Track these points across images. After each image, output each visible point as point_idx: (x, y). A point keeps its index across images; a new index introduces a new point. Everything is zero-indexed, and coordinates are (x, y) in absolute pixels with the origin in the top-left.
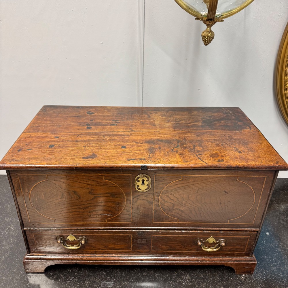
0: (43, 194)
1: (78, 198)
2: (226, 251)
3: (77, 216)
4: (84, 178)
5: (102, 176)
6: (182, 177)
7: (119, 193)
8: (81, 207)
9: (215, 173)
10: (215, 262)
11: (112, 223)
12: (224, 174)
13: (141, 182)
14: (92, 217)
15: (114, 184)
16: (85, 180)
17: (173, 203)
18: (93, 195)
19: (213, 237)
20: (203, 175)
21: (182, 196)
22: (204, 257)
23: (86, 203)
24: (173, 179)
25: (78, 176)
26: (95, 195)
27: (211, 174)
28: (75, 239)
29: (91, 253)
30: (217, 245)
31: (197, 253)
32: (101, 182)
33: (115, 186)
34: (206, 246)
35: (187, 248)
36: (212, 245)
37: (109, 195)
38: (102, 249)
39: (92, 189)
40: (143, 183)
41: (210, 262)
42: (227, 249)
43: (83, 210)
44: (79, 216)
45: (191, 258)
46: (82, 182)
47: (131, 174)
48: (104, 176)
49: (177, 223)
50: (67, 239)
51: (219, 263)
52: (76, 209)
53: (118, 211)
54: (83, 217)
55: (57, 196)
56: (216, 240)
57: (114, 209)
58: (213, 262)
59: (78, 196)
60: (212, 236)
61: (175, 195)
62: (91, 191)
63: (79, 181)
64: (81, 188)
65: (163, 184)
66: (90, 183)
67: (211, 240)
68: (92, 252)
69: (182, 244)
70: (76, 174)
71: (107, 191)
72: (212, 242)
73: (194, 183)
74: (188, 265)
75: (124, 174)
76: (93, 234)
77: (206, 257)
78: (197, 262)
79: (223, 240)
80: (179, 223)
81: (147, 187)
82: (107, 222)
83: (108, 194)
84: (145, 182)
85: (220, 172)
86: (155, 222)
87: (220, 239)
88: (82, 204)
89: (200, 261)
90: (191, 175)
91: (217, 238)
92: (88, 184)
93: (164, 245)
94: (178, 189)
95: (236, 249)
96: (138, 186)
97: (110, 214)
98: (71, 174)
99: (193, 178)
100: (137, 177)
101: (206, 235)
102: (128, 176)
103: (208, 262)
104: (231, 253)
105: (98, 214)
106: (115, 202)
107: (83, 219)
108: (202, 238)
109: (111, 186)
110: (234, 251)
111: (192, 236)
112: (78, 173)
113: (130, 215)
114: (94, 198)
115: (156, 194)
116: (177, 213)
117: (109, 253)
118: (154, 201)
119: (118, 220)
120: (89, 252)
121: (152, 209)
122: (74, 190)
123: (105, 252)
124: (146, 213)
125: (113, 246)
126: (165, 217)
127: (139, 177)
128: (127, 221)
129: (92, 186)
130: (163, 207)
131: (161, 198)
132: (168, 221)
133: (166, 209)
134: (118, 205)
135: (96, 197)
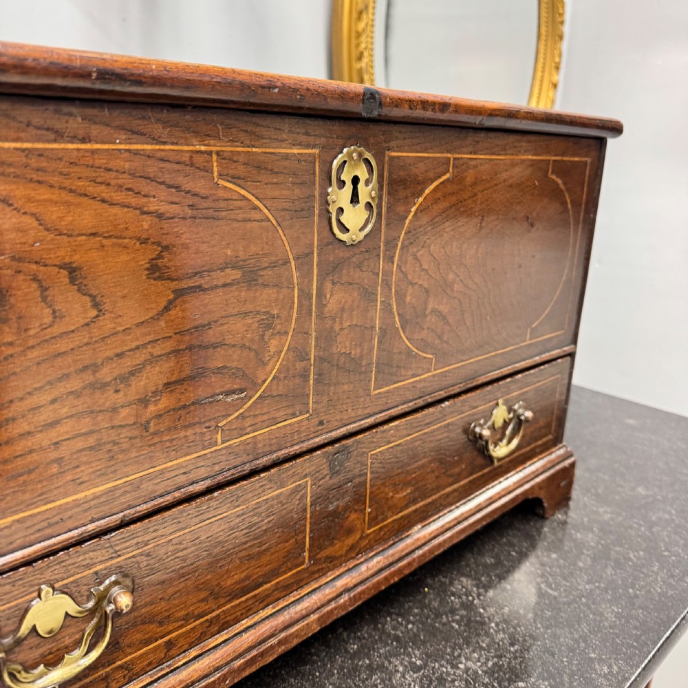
1: (94, 313)
3: (79, 444)
4: (127, 165)
5: (210, 153)
6: (451, 163)
7: (272, 259)
8: (103, 375)
9: (515, 147)
11: (241, 443)
13: (349, 189)
14: (156, 433)
15: (256, 208)
16: (126, 181)
17: (425, 288)
18: (167, 283)
19: (504, 403)
23: (134, 344)
24: (432, 174)
25: (93, 152)
26: (175, 285)
27: (508, 152)
28: (73, 608)
29: (150, 664)
31: (471, 481)
32: (206, 192)
33: (257, 216)
35: (452, 471)
36: (499, 436)
37: (236, 274)
38: (196, 613)
39: (164, 243)
43: (117, 391)
44: (91, 441)
46: (118, 197)
48: (218, 153)
49: (430, 374)
50: (25, 629)
51: (520, 494)
52: (77, 394)
53: (268, 362)
54: (115, 443)
57: (252, 355)
59: (94, 297)
60: (501, 400)
61: (432, 248)
62: (160, 257)
63: (99, 189)
64: (105, 242)
65: (406, 197)
66: (152, 205)
67: (500, 414)
68: (151, 657)
69: (441, 462)
70: (83, 141)
71: (229, 252)
72: (501, 422)
73: (477, 189)
75: (294, 145)
79: (521, 407)
80: (435, 372)
81: (367, 214)
82: (223, 442)
83: (233, 268)
84: (361, 188)
85: (524, 144)
86: (378, 391)
87: (515, 405)
88: (110, 353)
91: (511, 403)
92: (143, 212)
93: (401, 487)
95: (539, 429)
96: (340, 211)
97: (234, 392)
98: (55, 141)
99: (474, 168)
101: (490, 402)
102: (307, 159)
104: (532, 450)
105: (183, 406)
106: (258, 313)
107: (112, 458)
108: (483, 414)
109: (245, 220)
110: (536, 439)
111: (463, 415)
112: (95, 130)
113: (305, 376)
114: (170, 302)
115: (386, 250)
116: (432, 330)
117: (224, 624)
118: (379, 288)
119: (265, 417)
120: (137, 669)
121: (373, 327)
122: (67, 260)
123: (211, 622)
124: (356, 352)
125: (243, 575)
126: (404, 357)
127: (345, 162)
128: (294, 415)
129: (165, 224)
130: (401, 312)
131: (399, 267)
132: (410, 373)
133: (408, 318)
134: (269, 327)
135: (179, 293)
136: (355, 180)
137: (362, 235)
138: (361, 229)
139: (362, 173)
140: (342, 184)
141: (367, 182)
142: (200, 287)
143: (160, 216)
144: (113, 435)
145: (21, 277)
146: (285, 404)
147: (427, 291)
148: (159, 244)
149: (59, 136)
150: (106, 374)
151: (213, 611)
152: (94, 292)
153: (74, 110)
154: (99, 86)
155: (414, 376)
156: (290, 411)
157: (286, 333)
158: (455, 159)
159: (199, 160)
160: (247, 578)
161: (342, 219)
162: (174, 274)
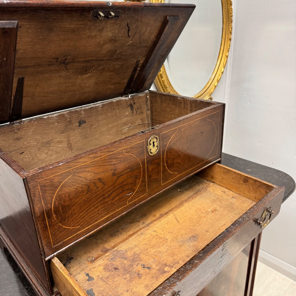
1: (103, 186)
3: (102, 210)
4: (108, 158)
5: (123, 150)
6: (177, 129)
7: (136, 164)
11: (132, 203)
12: (200, 117)
13: (152, 145)
14: (115, 204)
15: (132, 156)
16: (109, 161)
18: (116, 176)
20: (189, 122)
23: (111, 189)
24: (173, 133)
25: (102, 158)
32: (122, 157)
39: (115, 169)
40: (154, 145)
43: (108, 198)
44: (104, 209)
46: (107, 164)
47: (144, 139)
48: (124, 149)
49: (177, 177)
52: (101, 201)
53: (137, 185)
54: (108, 208)
57: (133, 185)
59: (103, 183)
62: (114, 172)
63: (103, 164)
65: (166, 140)
66: (112, 163)
70: (100, 157)
71: (127, 166)
73: (185, 132)
75: (139, 141)
81: (157, 148)
82: (128, 203)
83: (128, 169)
85: (198, 116)
86: (163, 184)
88: (107, 192)
90: (183, 124)
92: (111, 165)
94: (176, 142)
97: (130, 193)
100: (149, 140)
102: (142, 142)
105: (120, 198)
106: (134, 176)
107: (108, 211)
109: (130, 159)
113: (145, 186)
114: (117, 179)
115: (162, 154)
116: (176, 167)
118: (161, 162)
119: (137, 197)
121: (161, 171)
122: (99, 178)
124: (157, 177)
126: (169, 175)
127: (151, 140)
128: (143, 194)
129: (115, 166)
130: (167, 165)
131: (166, 156)
132: (171, 178)
133: (169, 166)
134: (136, 178)
135: (118, 177)
136: (154, 142)
137: (156, 152)
139: (155, 140)
140: (150, 144)
141: (156, 142)
142: (122, 175)
143: (114, 164)
144: (108, 207)
145: (91, 183)
146: (141, 193)
147: (174, 159)
150: (106, 196)
153: (99, 152)
156: (142, 194)
157: (140, 178)
158: (178, 127)
159: (121, 152)
161: (151, 151)
162: (117, 174)
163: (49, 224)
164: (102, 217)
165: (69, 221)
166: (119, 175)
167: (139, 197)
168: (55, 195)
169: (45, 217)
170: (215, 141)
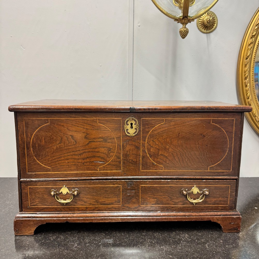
0: (43, 139)
1: (75, 143)
2: (210, 204)
3: (72, 163)
4: (81, 121)
5: (97, 119)
6: (164, 120)
7: (110, 138)
8: (76, 153)
9: (192, 116)
10: (202, 217)
11: (104, 172)
12: (199, 117)
13: (130, 125)
14: (85, 165)
15: (106, 128)
16: (82, 124)
17: (158, 149)
18: (88, 140)
19: (197, 187)
20: (182, 118)
21: (166, 140)
22: (190, 212)
23: (82, 149)
24: (157, 123)
25: (76, 119)
27: (189, 117)
28: (69, 192)
29: (82, 210)
30: (201, 196)
31: (184, 207)
32: (96, 125)
33: (107, 130)
34: (191, 198)
35: (174, 201)
36: (196, 197)
37: (102, 140)
38: (93, 204)
39: (88, 133)
40: (132, 127)
41: (197, 217)
42: (211, 201)
43: (78, 156)
44: (74, 163)
45: (178, 214)
46: (80, 126)
47: (121, 117)
48: (98, 119)
49: (162, 171)
50: (60, 192)
51: (206, 218)
52: (72, 155)
53: (110, 157)
54: (78, 165)
55: (56, 141)
56: (200, 191)
57: (106, 155)
58: (200, 217)
59: (75, 141)
60: (195, 186)
61: (159, 139)
62: (87, 135)
63: (77, 125)
64: (77, 132)
65: (149, 127)
66: (86, 127)
67: (195, 190)
68: (83, 208)
69: (168, 196)
70: (74, 118)
71: (100, 136)
72: (196, 193)
73: (176, 126)
74: (176, 221)
75: (115, 117)
76: (86, 185)
77: (192, 212)
78: (184, 217)
79: (206, 190)
80: (164, 171)
81: (135, 130)
82: (99, 171)
83: (101, 138)
84: (133, 125)
85: (196, 115)
86: (143, 171)
87: (204, 189)
88: (77, 150)
89: (188, 216)
90: (172, 118)
91: (201, 188)
92: (84, 128)
93: (152, 198)
94: (161, 132)
95: (220, 201)
96: (127, 130)
97: (102, 161)
99: (174, 121)
100: (127, 120)
101: (190, 185)
102: (119, 120)
103: (194, 217)
104: (216, 207)
105: (91, 162)
106: (107, 147)
107: (77, 167)
108: (187, 187)
109: (104, 130)
110: (218, 204)
111: (177, 185)
112: (76, 116)
113: (120, 162)
114: (88, 143)
115: (143, 138)
116: (162, 159)
117: (99, 209)
118: (141, 147)
119: (109, 169)
120: (80, 209)
121: (140, 155)
122: (71, 135)
123: (96, 207)
124: (135, 160)
125: (104, 201)
126: (151, 164)
127: (129, 120)
128: (117, 170)
129: (88, 131)
130: (149, 153)
131: (147, 143)
132: (154, 169)
133: (152, 155)
134: (110, 150)
135: (90, 142)
137: (134, 135)
138: (134, 134)
139: (133, 122)
140: (128, 125)
141: (135, 124)
142: (94, 141)
143: (87, 129)
144: (78, 164)
145: (64, 136)
146: (114, 167)
147: (159, 149)
148: (86, 133)
149: (71, 117)
151: (96, 205)
152: (75, 140)
153: (73, 114)
154: (75, 110)
155: (156, 170)
156: (116, 169)
157: (114, 152)
158: (165, 119)
159: (95, 120)
160: (104, 202)
161: (128, 131)
162: (89, 138)
163: (27, 153)
164: (71, 170)
165: (43, 159)
166: (91, 140)
167: (112, 170)
168: (34, 133)
169: (25, 147)
170: (227, 152)
